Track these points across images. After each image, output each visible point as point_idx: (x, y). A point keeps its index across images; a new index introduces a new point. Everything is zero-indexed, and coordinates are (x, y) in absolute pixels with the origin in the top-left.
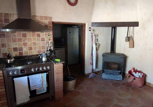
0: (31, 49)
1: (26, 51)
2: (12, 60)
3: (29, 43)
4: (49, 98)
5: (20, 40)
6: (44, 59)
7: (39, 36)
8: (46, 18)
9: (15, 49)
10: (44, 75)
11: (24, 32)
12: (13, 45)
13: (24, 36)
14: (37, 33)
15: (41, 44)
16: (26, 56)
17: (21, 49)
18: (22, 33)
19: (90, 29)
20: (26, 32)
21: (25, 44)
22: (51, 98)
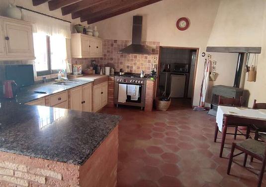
0: (139, 68)
1: (135, 70)
2: (123, 73)
3: (138, 63)
4: (141, 107)
5: (132, 60)
6: (142, 76)
7: (146, 58)
8: (154, 43)
9: (128, 67)
10: (138, 87)
11: (136, 55)
12: (128, 64)
13: (136, 57)
14: (145, 55)
15: (147, 65)
16: (134, 74)
17: (132, 67)
18: (134, 55)
19: (203, 55)
20: (137, 55)
21: (135, 64)
22: (142, 108)
